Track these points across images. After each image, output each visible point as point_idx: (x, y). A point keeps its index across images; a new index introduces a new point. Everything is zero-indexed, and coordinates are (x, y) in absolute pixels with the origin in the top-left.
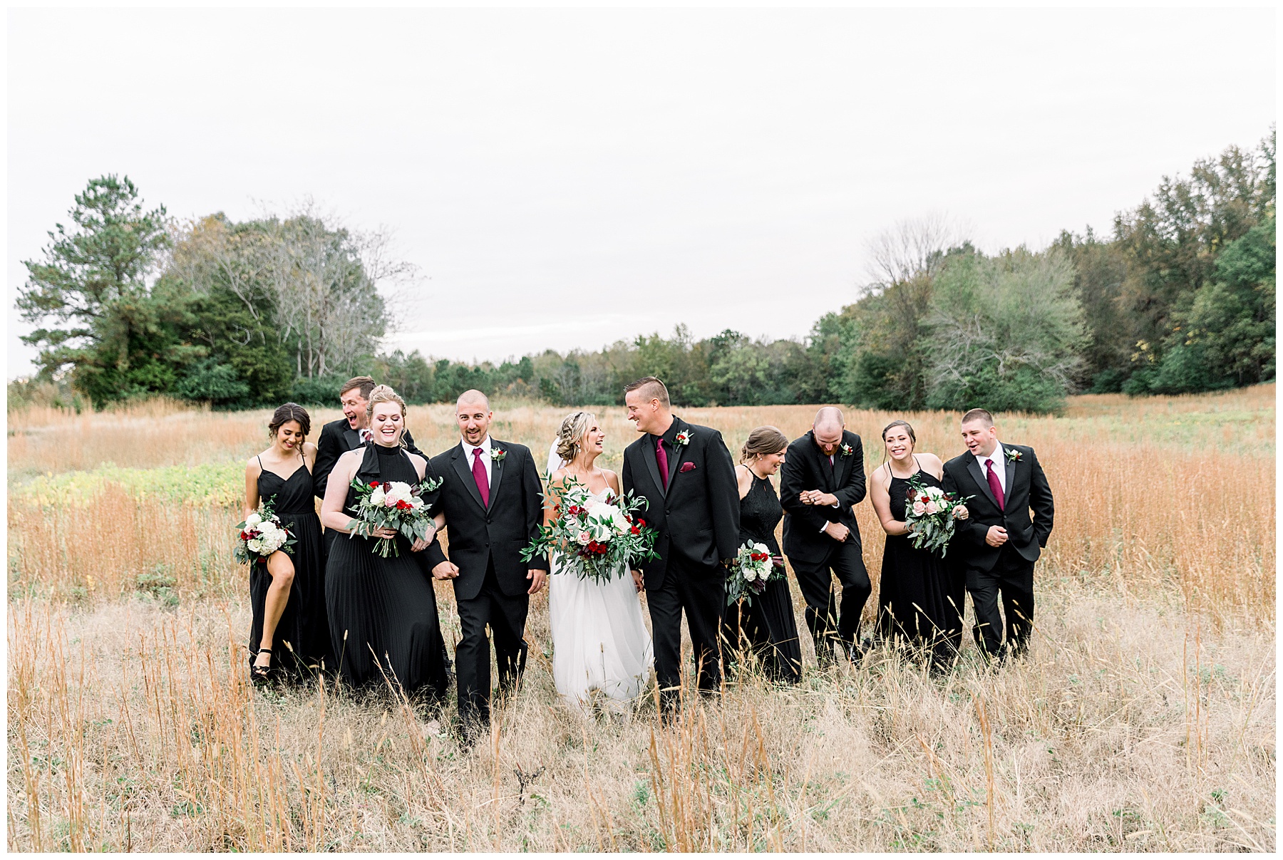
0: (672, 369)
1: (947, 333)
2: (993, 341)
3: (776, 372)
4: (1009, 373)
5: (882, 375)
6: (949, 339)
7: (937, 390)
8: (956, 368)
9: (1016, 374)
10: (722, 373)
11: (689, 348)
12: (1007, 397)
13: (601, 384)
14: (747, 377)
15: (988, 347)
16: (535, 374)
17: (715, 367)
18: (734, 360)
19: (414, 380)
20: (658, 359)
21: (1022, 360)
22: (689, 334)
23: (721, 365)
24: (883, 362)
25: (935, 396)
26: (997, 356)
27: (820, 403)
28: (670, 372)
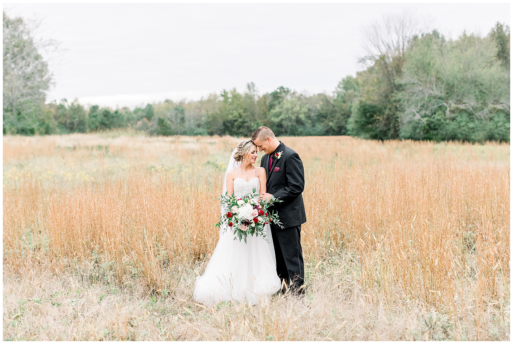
0: (244, 112)
1: (413, 88)
2: (443, 95)
3: (312, 114)
4: (453, 115)
5: (372, 116)
6: (414, 93)
7: (406, 126)
8: (418, 112)
9: (457, 116)
10: (277, 115)
11: (256, 99)
12: (451, 131)
13: (198, 122)
14: (294, 118)
15: (440, 98)
16: (155, 115)
17: (273, 111)
18: (285, 106)
19: (75, 118)
20: (236, 105)
21: (462, 107)
22: (256, 89)
23: (277, 110)
24: (373, 107)
25: (405, 131)
26: (445, 104)
27: (341, 135)
28: (244, 115)
